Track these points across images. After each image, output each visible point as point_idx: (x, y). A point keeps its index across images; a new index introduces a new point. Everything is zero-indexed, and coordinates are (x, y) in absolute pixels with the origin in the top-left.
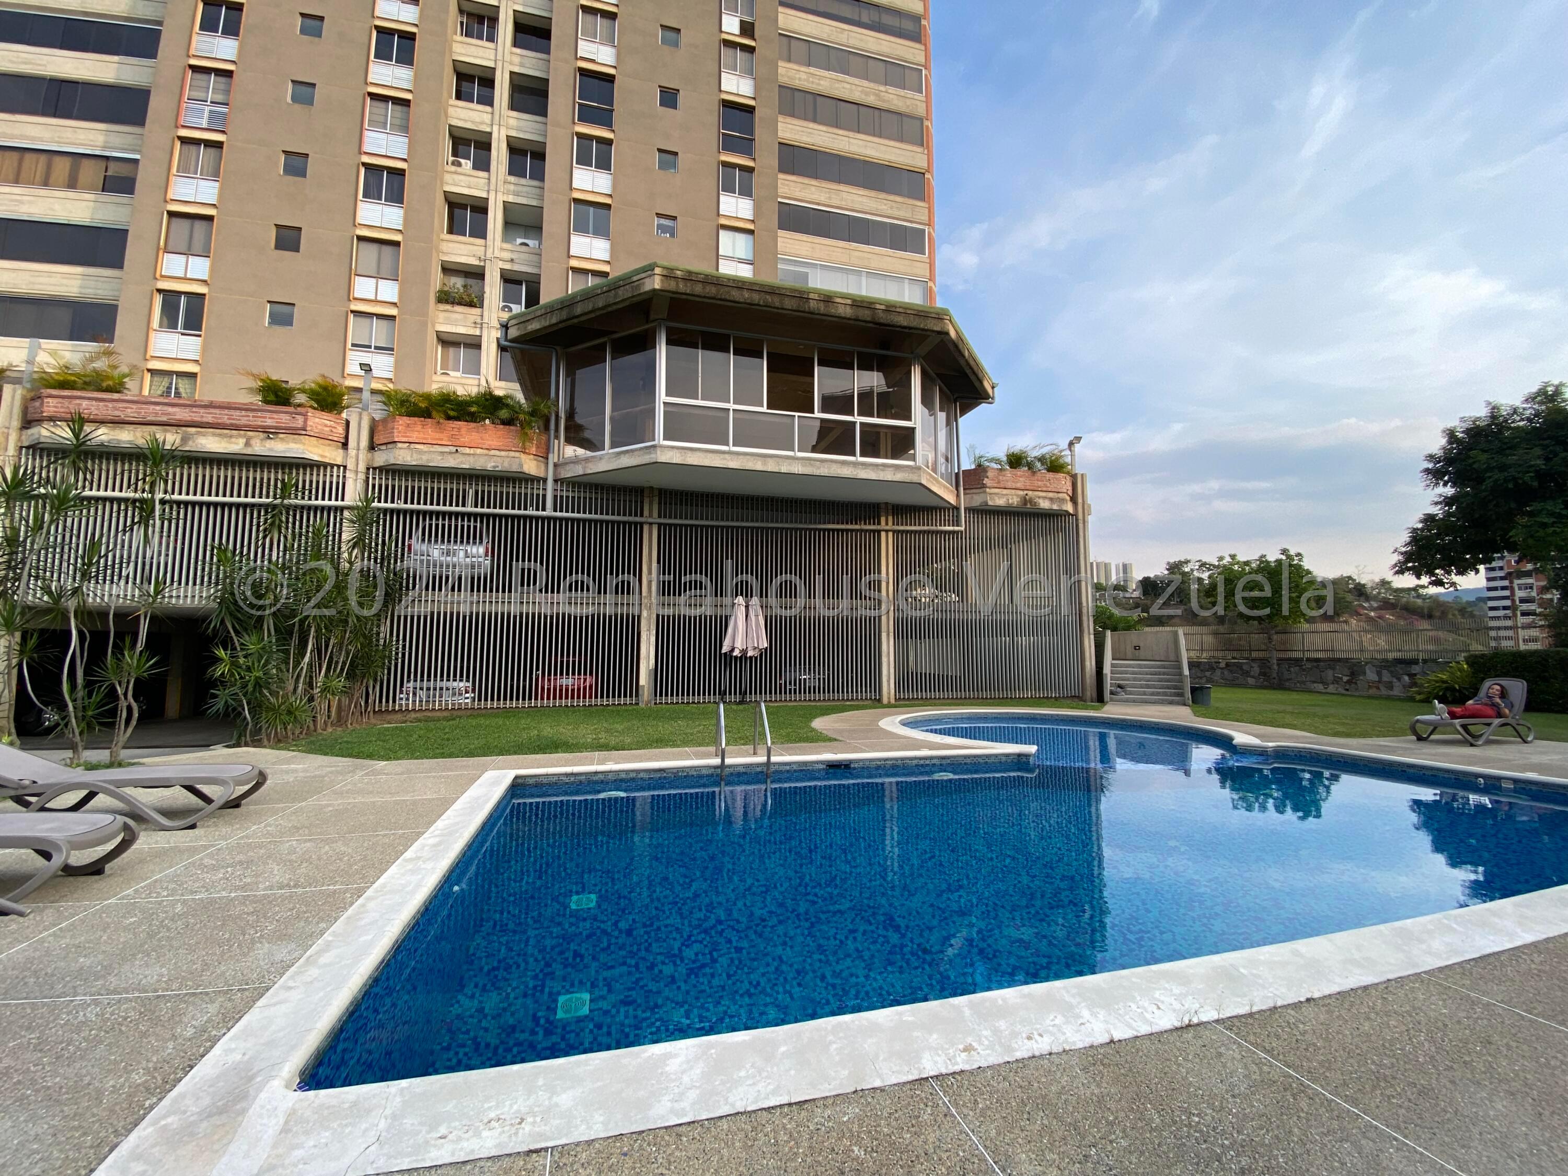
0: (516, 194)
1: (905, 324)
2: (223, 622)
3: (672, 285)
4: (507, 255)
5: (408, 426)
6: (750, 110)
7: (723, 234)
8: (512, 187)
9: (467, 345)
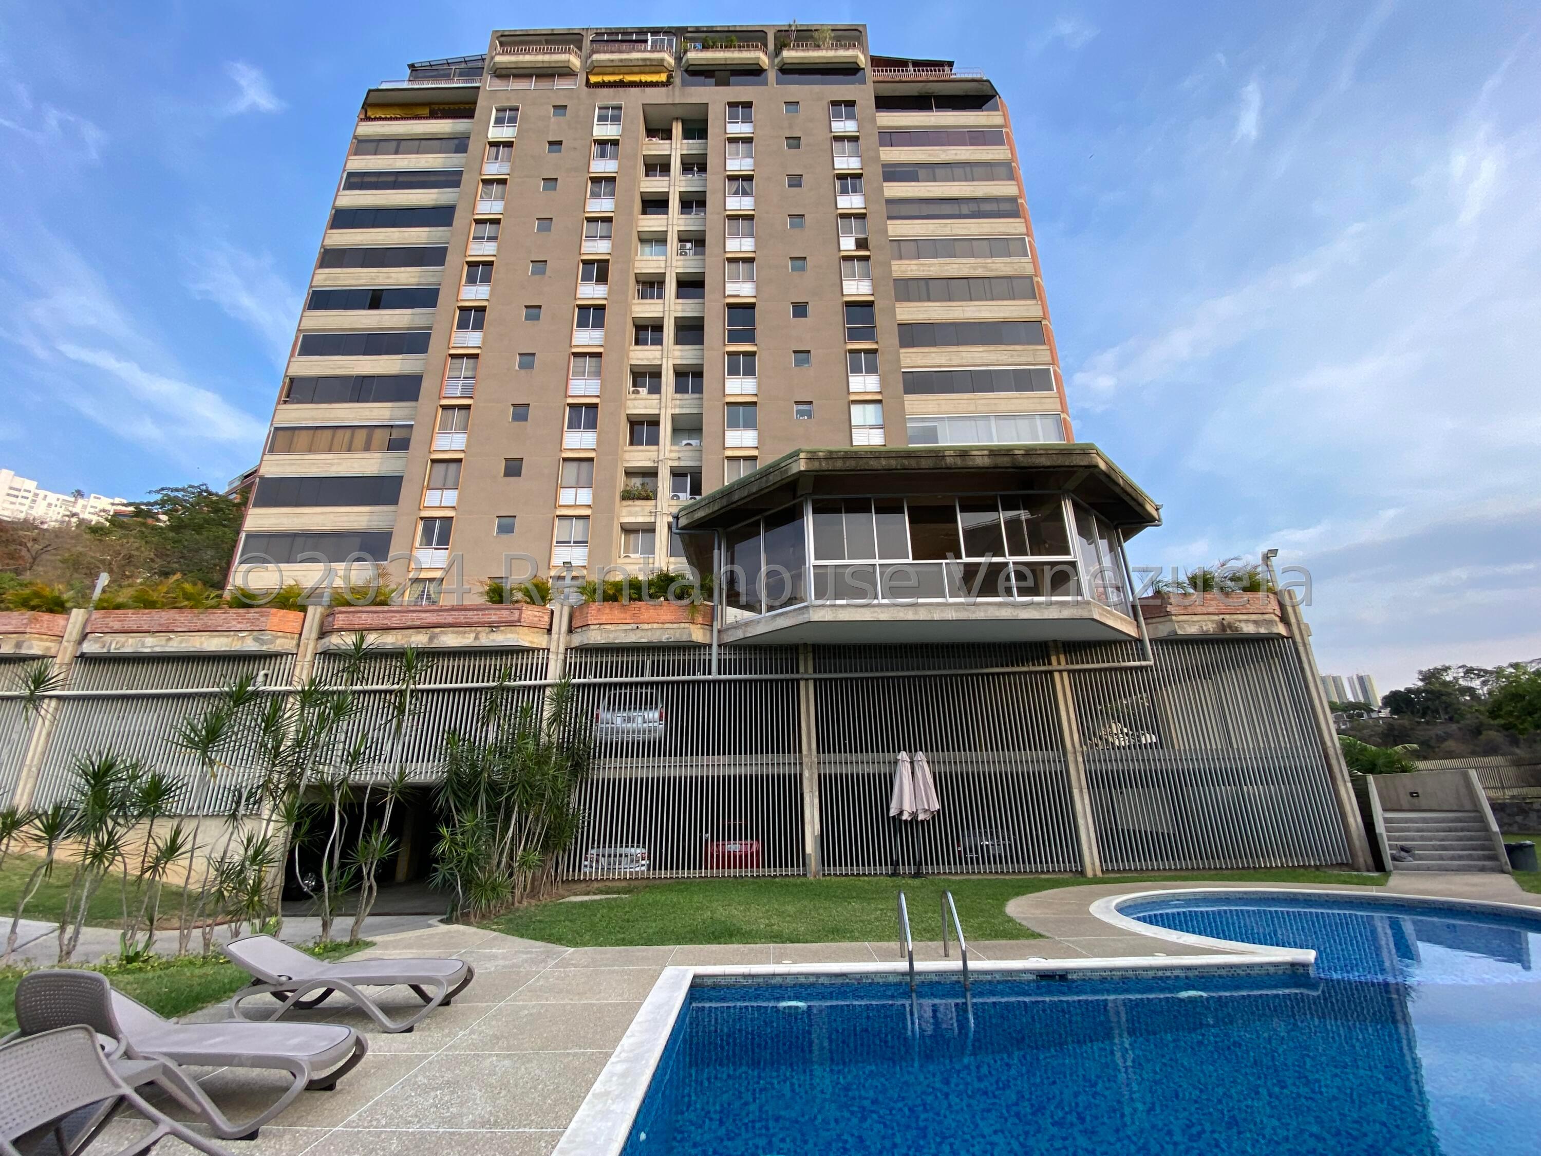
0: (681, 407)
1: (1049, 464)
2: (447, 801)
3: (816, 465)
4: (674, 455)
5: (599, 610)
6: (870, 304)
7: (854, 409)
8: (678, 402)
9: (644, 531)
